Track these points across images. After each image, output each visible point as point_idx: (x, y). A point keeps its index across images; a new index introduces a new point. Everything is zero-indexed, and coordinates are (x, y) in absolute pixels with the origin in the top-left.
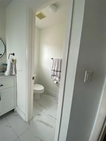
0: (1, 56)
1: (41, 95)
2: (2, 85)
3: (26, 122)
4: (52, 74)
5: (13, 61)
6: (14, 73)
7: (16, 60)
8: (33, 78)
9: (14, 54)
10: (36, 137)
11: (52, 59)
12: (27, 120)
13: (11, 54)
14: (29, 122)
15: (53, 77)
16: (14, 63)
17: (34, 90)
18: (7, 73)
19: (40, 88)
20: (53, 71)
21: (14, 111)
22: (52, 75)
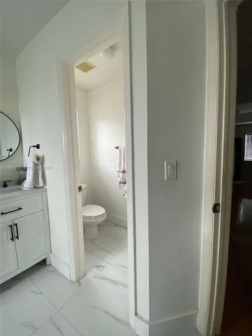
0: (11, 153)
1: (100, 226)
2: (20, 209)
3: (72, 282)
4: (120, 180)
5: (38, 159)
6: (41, 184)
7: (43, 157)
8: (80, 188)
9: (38, 147)
10: (95, 308)
11: (117, 148)
12: (74, 279)
13: (34, 146)
14: (78, 281)
15: (124, 186)
16: (39, 163)
17: (84, 217)
18: (27, 184)
19: (97, 211)
20: (121, 174)
21: (46, 265)
22: (120, 183)
